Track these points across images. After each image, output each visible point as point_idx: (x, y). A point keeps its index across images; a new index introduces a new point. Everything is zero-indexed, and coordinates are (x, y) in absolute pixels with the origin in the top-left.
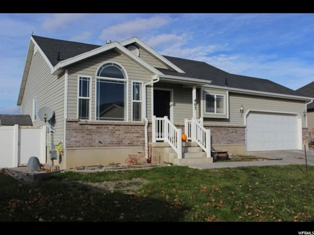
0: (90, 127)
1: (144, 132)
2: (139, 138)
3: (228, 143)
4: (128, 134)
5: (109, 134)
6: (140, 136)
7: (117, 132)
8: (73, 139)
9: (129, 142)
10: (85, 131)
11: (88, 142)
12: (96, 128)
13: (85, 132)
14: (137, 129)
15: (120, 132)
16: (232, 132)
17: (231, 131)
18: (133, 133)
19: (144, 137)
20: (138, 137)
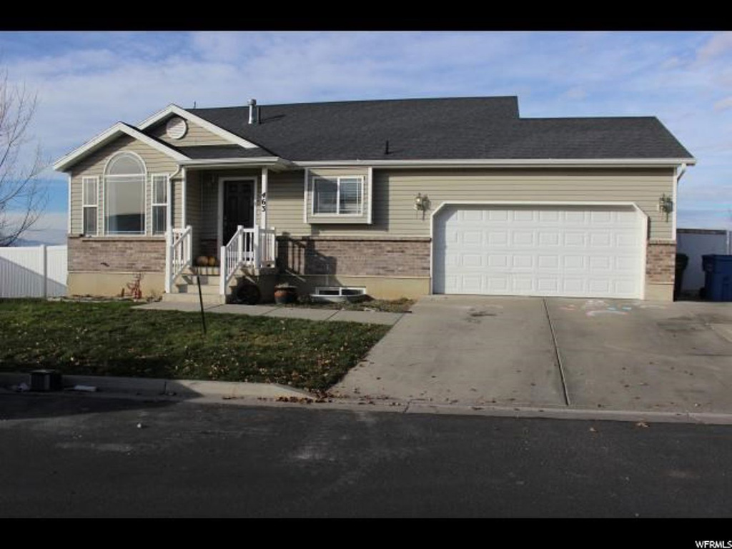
0: (94, 245)
1: (165, 252)
2: (159, 260)
3: (379, 274)
4: (144, 254)
5: (117, 253)
6: (160, 256)
7: (129, 251)
8: (75, 260)
9: (143, 265)
10: (88, 250)
11: (91, 263)
12: (102, 245)
13: (88, 252)
14: (156, 247)
15: (133, 251)
16: (389, 252)
17: (389, 249)
18: (150, 252)
19: (165, 259)
20: (157, 258)
